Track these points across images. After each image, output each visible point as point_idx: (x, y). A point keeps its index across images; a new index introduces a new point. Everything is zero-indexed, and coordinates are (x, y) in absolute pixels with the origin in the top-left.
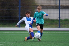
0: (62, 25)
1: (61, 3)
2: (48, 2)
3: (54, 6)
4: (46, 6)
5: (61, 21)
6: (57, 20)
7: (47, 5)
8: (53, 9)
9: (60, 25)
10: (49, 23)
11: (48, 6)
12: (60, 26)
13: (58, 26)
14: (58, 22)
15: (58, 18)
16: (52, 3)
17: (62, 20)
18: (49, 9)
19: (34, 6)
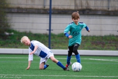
0: (54, 45)
1: (52, 4)
3: (41, 9)
4: (26, 9)
5: (52, 37)
6: (45, 35)
7: (28, 7)
8: (38, 16)
9: (51, 45)
11: (30, 9)
12: (51, 47)
14: (47, 39)
15: (48, 32)
17: (54, 36)
18: (31, 15)
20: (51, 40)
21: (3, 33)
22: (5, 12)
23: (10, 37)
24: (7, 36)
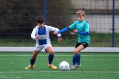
0: (117, 43)
1: (115, 5)
2: (93, 4)
3: (104, 10)
4: (90, 10)
5: (115, 36)
6: (109, 34)
7: (92, 8)
8: (102, 16)
9: (115, 43)
10: (95, 39)
11: (94, 10)
12: (115, 45)
13: (112, 45)
14: (110, 38)
15: (111, 31)
16: (101, 6)
17: (118, 35)
18: (95, 16)
19: (70, 9)
20: (115, 39)
21: (69, 33)
22: (70, 13)
23: (75, 37)
24: (72, 35)
